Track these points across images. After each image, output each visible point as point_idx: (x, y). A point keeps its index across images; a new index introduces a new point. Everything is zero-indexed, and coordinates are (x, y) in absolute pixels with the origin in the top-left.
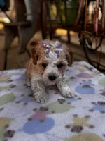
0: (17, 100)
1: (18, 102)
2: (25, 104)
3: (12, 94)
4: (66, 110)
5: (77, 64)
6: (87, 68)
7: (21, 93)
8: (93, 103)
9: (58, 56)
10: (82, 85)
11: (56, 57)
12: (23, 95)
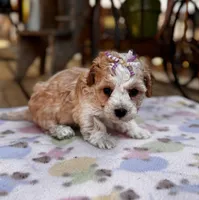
6: (185, 105)
9: (132, 75)
11: (128, 75)
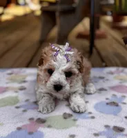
0: (18, 105)
1: (17, 107)
2: (24, 111)
3: (16, 97)
4: (65, 128)
5: (122, 71)
7: (27, 98)
8: (107, 126)
10: (108, 101)
12: (27, 101)
